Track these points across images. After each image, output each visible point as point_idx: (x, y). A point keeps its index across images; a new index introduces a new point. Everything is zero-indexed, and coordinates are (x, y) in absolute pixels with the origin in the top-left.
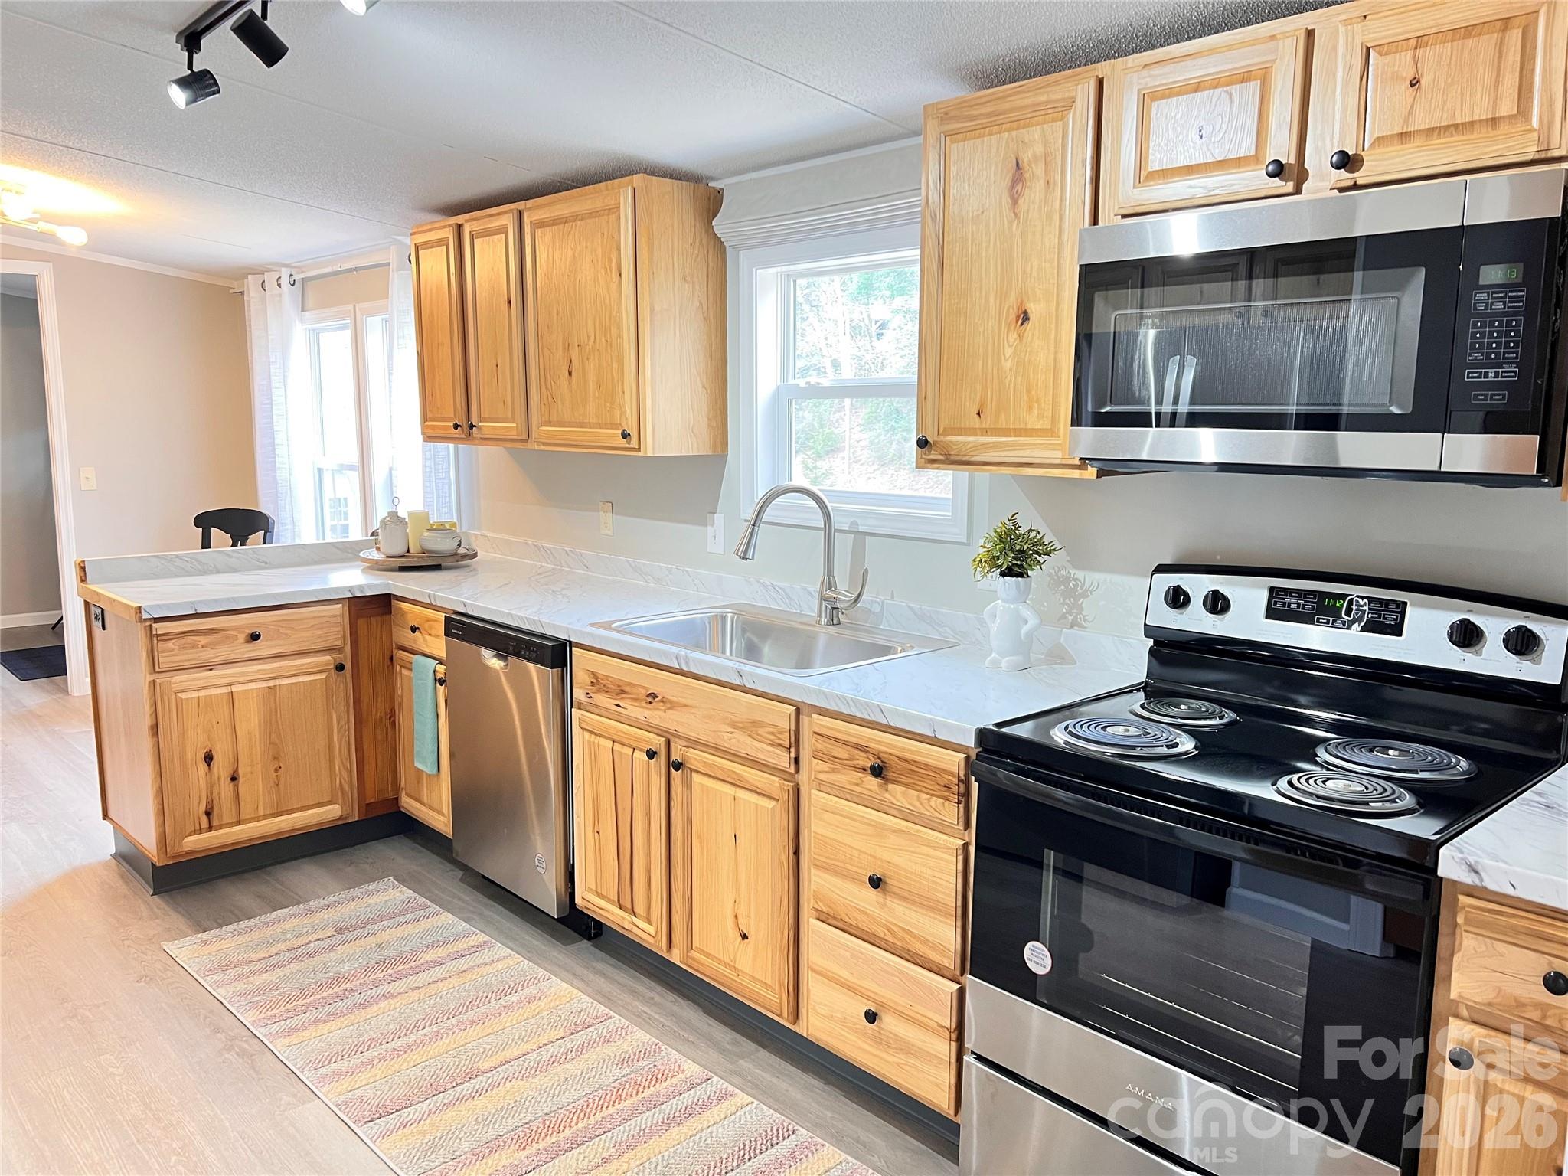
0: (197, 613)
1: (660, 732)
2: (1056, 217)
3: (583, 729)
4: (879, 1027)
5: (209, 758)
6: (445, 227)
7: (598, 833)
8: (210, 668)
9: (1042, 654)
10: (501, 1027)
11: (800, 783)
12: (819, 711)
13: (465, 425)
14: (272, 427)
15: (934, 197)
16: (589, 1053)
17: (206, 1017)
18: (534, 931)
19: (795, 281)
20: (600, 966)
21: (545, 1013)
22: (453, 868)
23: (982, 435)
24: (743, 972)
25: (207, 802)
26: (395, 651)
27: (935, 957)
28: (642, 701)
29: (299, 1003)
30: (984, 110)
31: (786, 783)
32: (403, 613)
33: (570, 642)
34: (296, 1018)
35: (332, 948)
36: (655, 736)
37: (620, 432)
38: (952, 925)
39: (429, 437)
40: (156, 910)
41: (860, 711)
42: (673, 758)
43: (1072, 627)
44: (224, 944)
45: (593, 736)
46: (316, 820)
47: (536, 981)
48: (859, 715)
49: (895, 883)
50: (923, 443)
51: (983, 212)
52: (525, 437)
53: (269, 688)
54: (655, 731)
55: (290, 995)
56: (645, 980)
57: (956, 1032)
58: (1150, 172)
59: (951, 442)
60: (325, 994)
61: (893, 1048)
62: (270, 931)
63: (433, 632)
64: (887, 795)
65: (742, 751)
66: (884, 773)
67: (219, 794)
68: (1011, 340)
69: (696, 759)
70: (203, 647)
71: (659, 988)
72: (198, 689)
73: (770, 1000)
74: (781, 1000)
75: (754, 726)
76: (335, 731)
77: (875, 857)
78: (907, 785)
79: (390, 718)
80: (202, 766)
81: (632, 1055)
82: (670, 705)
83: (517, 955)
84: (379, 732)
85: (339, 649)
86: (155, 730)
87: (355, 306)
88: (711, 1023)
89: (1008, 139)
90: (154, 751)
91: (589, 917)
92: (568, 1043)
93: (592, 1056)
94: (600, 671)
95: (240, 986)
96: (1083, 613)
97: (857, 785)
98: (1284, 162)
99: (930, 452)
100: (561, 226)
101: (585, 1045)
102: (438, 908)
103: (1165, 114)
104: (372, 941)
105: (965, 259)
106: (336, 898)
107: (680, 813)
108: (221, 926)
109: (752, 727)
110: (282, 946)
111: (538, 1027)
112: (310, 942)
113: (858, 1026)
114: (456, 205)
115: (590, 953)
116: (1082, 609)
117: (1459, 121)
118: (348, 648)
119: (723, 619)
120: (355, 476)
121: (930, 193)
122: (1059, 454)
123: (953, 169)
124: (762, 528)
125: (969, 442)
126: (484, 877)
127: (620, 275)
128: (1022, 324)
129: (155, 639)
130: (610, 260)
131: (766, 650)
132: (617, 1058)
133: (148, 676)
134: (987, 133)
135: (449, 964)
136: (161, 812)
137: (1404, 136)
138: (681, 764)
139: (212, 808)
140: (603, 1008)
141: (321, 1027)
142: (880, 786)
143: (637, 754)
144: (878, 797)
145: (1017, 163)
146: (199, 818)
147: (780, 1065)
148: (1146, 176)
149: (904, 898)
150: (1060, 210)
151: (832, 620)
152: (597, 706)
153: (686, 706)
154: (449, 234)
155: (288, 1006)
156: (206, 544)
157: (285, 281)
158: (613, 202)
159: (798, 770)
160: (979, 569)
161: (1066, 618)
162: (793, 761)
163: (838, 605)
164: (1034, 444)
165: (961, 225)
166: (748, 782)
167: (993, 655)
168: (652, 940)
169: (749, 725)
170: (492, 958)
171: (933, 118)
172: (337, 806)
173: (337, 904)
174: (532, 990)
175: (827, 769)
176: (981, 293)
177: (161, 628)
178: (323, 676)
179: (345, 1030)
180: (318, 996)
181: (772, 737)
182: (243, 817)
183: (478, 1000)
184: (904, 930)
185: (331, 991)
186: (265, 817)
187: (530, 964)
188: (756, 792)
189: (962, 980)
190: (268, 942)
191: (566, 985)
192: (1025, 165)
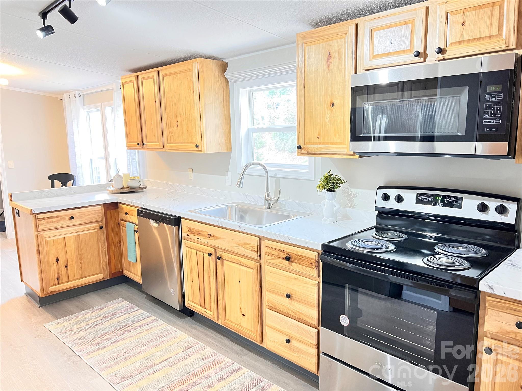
0: (52, 211)
1: (213, 247)
2: (343, 71)
3: (186, 246)
4: (291, 344)
5: (57, 260)
6: (132, 77)
7: (192, 281)
8: (57, 229)
9: (341, 217)
10: (162, 349)
11: (261, 263)
12: (267, 239)
13: (141, 144)
14: (74, 145)
15: (301, 65)
16: (192, 356)
17: (60, 349)
18: (171, 315)
19: (253, 93)
20: (194, 326)
21: (176, 343)
22: (142, 294)
23: (319, 145)
24: (244, 327)
25: (57, 275)
26: (120, 221)
27: (309, 321)
28: (206, 236)
29: (92, 343)
30: (317, 35)
31: (256, 263)
32: (122, 209)
33: (181, 217)
34: (91, 348)
35: (102, 323)
36: (211, 248)
37: (195, 145)
38: (315, 310)
39: (129, 148)
40: (41, 312)
41: (281, 239)
42: (217, 256)
43: (350, 207)
44: (65, 323)
45: (190, 249)
46: (95, 279)
47: (173, 332)
48: (281, 240)
49: (295, 296)
50: (299, 148)
51: (318, 69)
52: (162, 147)
53: (78, 235)
54: (211, 247)
55: (89, 340)
56: (210, 330)
57: (317, 346)
58: (374, 55)
59: (309, 147)
60: (101, 340)
61: (296, 351)
62: (81, 318)
63: (133, 215)
64: (291, 267)
65: (241, 253)
66: (290, 259)
67: (61, 272)
68: (328, 112)
69: (225, 256)
70: (54, 222)
71: (215, 333)
72: (53, 237)
73: (253, 336)
74: (257, 336)
75: (245, 244)
76: (100, 249)
77: (288, 288)
78: (298, 263)
79: (119, 244)
80: (55, 263)
81: (207, 357)
82: (216, 238)
83: (166, 324)
84: (115, 249)
85: (101, 221)
86: (38, 251)
87: (102, 104)
88: (233, 344)
89: (326, 44)
90: (38, 258)
91: (190, 309)
92: (185, 353)
93: (193, 357)
94: (191, 227)
95: (71, 338)
96: (354, 203)
97: (281, 263)
98: (420, 52)
99: (302, 150)
100: (173, 76)
101: (191, 353)
102: (138, 308)
103: (379, 36)
104: (116, 320)
105: (312, 85)
106: (103, 306)
107: (220, 273)
108: (63, 317)
109: (244, 245)
110: (85, 323)
111: (174, 348)
112: (95, 321)
113: (283, 344)
114: (136, 69)
115: (191, 322)
116: (353, 201)
117: (478, 37)
118: (104, 221)
119: (232, 207)
120: (104, 161)
121: (300, 63)
122: (346, 150)
123: (307, 55)
124: (245, 176)
125: (315, 147)
126: (153, 297)
127: (194, 92)
128: (332, 107)
129: (37, 220)
130: (190, 87)
131: (247, 218)
132: (202, 358)
133: (35, 232)
134: (318, 43)
135: (143, 327)
136: (42, 279)
137: (460, 42)
138: (220, 258)
139: (59, 277)
140: (196, 340)
141: (100, 351)
142: (289, 264)
143: (205, 254)
144: (288, 267)
145: (329, 53)
146: (55, 281)
147: (257, 358)
148: (373, 57)
149: (298, 301)
150: (344, 68)
151: (269, 207)
152: (190, 239)
153: (221, 238)
154: (134, 79)
155: (88, 344)
156: (53, 186)
157: (77, 95)
158: (190, 68)
159: (260, 259)
160: (319, 189)
161: (348, 204)
162: (259, 256)
163: (271, 202)
164: (337, 147)
165: (310, 74)
166: (244, 263)
167: (324, 218)
168: (211, 317)
169: (243, 244)
170: (157, 325)
171: (300, 38)
172: (102, 274)
173: (103, 308)
174: (171, 335)
175: (271, 259)
176: (318, 97)
177: (39, 216)
178: (96, 230)
179: (108, 352)
180: (99, 340)
181: (251, 248)
182: (70, 279)
183: (154, 339)
184: (298, 312)
185: (103, 338)
186: (77, 279)
187: (171, 326)
188: (246, 266)
189: (319, 328)
190: (80, 322)
191: (183, 333)
192: (331, 53)
